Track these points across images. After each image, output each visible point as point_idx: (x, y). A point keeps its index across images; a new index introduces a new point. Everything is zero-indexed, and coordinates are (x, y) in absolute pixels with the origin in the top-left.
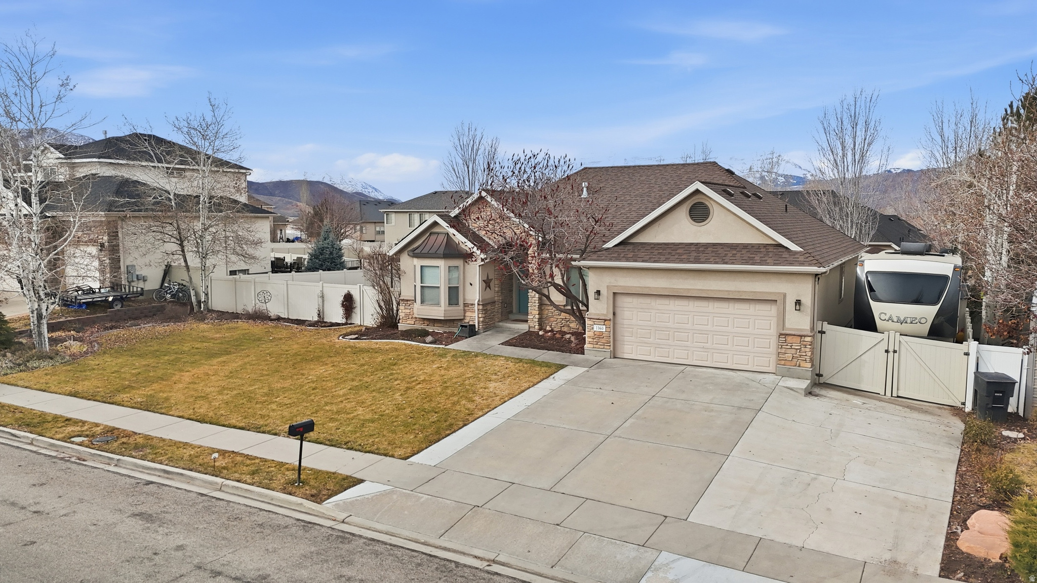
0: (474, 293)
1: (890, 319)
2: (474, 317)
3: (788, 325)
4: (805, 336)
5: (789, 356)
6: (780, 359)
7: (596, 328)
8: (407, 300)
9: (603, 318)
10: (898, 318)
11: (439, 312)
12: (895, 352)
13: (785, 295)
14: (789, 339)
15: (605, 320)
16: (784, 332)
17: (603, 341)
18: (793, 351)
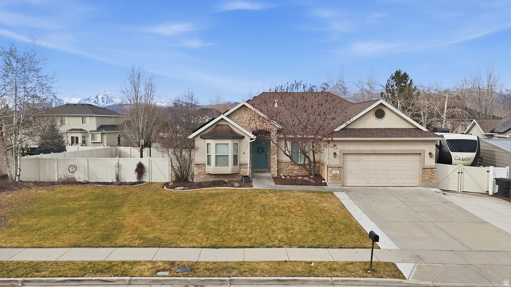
0: (246, 157)
1: (460, 159)
2: (247, 171)
3: (425, 164)
4: (433, 168)
5: (427, 178)
6: (423, 181)
7: (334, 172)
8: (200, 164)
9: (337, 166)
10: (463, 158)
11: (228, 169)
12: (462, 173)
13: (424, 151)
14: (427, 170)
15: (339, 167)
16: (425, 167)
17: (338, 178)
18: (429, 176)
